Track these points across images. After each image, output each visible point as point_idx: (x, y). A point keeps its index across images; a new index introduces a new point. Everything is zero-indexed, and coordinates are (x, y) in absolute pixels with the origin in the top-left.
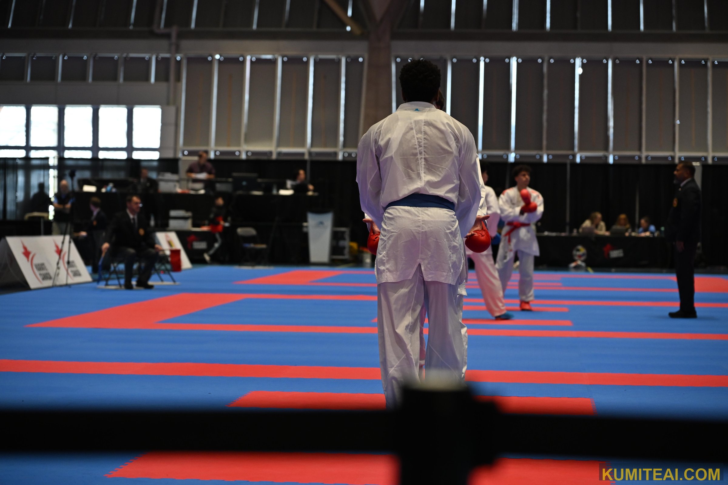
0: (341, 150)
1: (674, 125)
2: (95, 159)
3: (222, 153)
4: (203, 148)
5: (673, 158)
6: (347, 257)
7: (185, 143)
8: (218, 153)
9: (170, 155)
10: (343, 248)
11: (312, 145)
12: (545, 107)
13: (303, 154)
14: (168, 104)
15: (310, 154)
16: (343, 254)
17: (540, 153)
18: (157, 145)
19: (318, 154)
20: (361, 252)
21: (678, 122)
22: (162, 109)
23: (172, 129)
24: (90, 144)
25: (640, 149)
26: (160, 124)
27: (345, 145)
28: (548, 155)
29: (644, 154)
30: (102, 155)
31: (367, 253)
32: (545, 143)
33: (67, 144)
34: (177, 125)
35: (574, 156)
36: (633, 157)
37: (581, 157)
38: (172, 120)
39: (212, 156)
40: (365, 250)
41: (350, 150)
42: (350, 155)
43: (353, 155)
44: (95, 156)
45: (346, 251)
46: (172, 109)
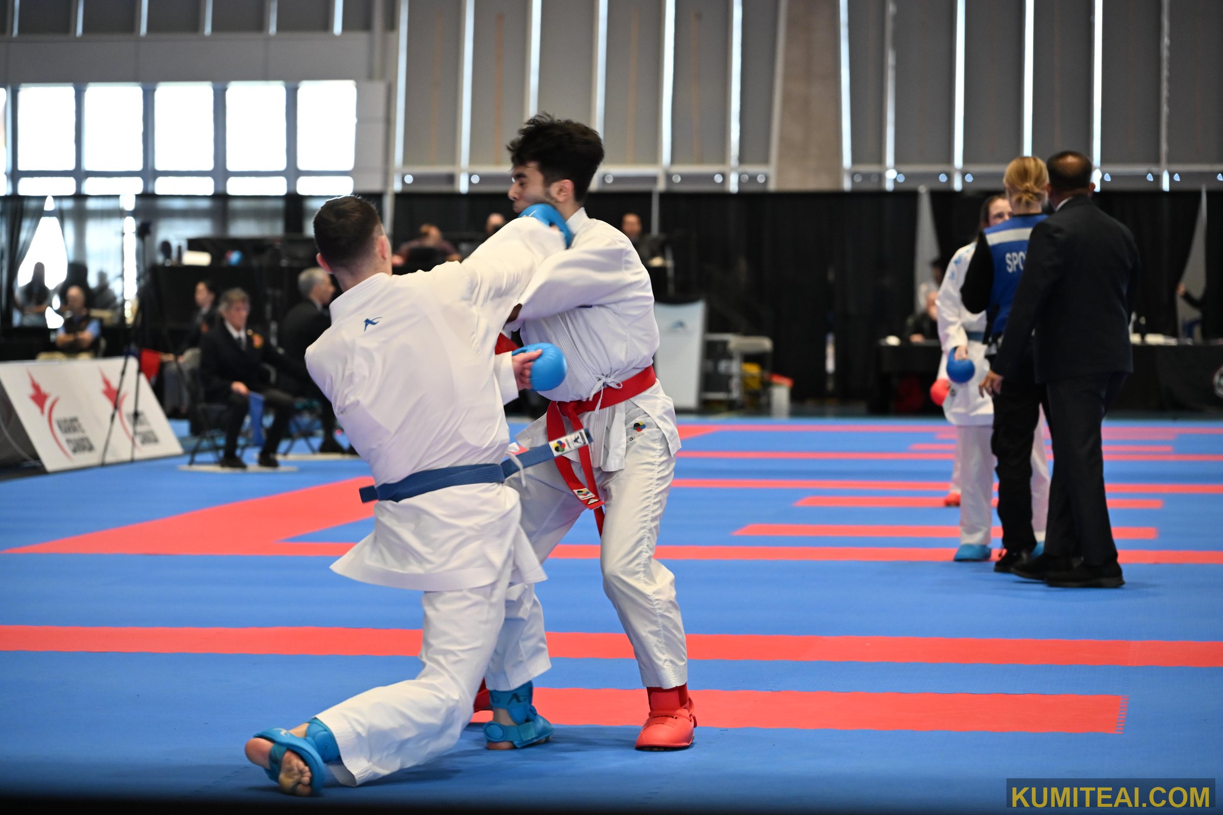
0: (733, 169)
2: (221, 198)
3: (484, 179)
4: (443, 169)
6: (736, 394)
7: (408, 159)
8: (476, 179)
9: (374, 185)
10: (729, 377)
11: (673, 161)
13: (654, 179)
14: (370, 77)
15: (669, 177)
16: (728, 390)
17: (1155, 169)
18: (349, 165)
19: (685, 178)
20: (766, 385)
22: (358, 87)
23: (380, 128)
24: (209, 166)
26: (355, 120)
27: (742, 159)
28: (1172, 175)
30: (234, 187)
31: (779, 385)
32: (1164, 147)
33: (159, 166)
34: (389, 121)
38: (380, 112)
39: (463, 186)
40: (776, 379)
41: (751, 169)
42: (753, 178)
43: (761, 179)
44: (220, 189)
45: (735, 383)
46: (379, 88)
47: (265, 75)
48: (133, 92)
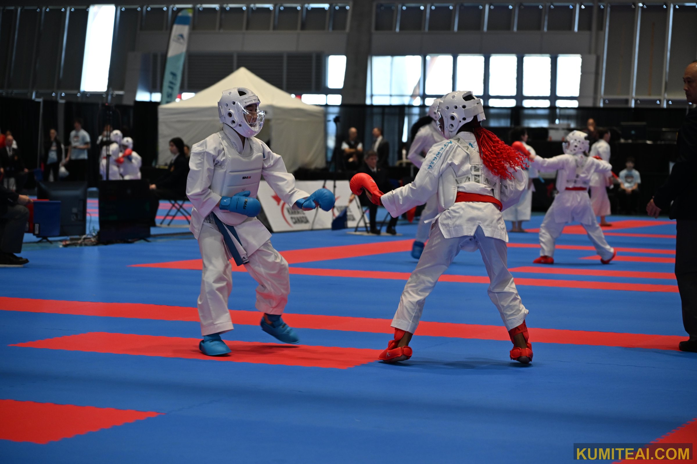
2: (519, 108)
3: (642, 101)
4: (624, 97)
7: (606, 92)
8: (639, 102)
9: (589, 103)
14: (590, 53)
18: (577, 94)
22: (582, 58)
23: (592, 77)
24: (514, 93)
26: (580, 74)
30: (527, 104)
33: (491, 93)
34: (597, 74)
38: (593, 69)
39: (632, 105)
44: (519, 104)
46: (593, 58)
47: (540, 51)
48: (480, 59)
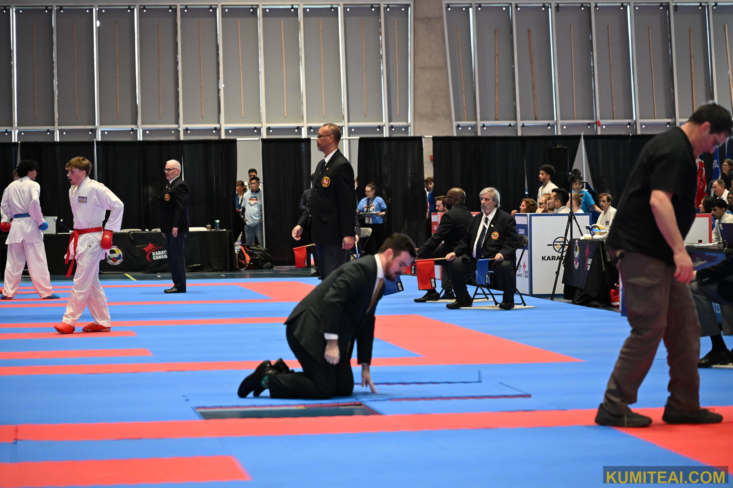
1: (219, 90)
5: (218, 130)
12: (55, 71)
17: (50, 128)
21: (222, 86)
25: (177, 122)
28: (61, 131)
29: (182, 127)
32: (56, 115)
35: (94, 131)
36: (169, 130)
37: (103, 132)
